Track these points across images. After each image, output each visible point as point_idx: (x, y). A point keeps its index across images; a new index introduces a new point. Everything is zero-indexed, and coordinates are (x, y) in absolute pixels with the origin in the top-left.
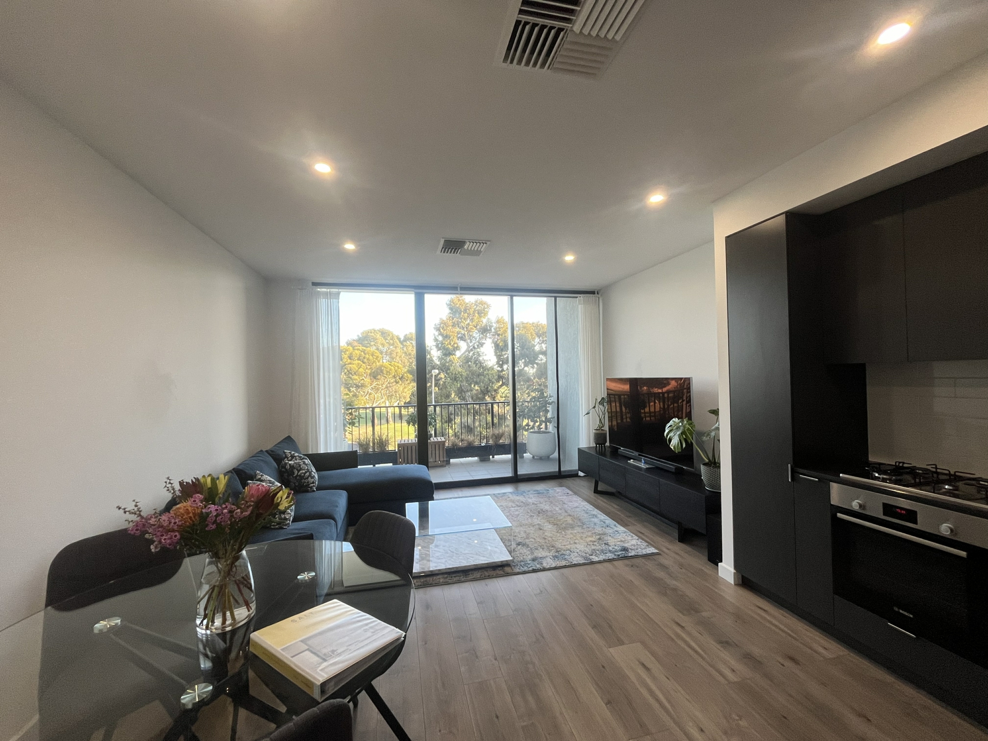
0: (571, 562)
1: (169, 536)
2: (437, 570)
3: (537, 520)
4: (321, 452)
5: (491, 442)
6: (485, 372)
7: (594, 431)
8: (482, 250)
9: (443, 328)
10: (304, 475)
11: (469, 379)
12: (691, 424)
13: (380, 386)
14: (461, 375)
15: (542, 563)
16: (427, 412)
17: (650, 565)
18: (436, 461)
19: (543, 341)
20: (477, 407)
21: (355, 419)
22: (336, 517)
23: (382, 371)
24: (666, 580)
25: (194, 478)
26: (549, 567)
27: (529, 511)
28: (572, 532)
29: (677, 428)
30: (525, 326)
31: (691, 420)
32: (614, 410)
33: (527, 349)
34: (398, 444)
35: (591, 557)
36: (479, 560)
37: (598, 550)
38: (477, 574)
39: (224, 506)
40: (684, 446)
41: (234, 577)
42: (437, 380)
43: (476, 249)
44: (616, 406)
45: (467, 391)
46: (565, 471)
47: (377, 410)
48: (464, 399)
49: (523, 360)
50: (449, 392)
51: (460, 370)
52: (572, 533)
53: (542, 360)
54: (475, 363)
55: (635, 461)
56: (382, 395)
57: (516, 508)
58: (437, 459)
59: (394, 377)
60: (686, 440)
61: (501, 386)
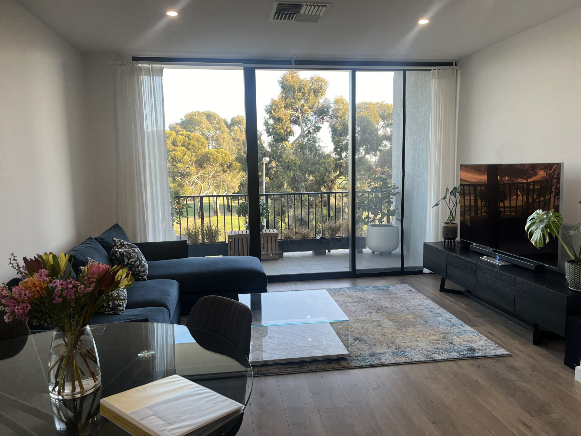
0: (412, 359)
1: (21, 306)
2: (270, 360)
3: (375, 317)
4: (150, 242)
5: (327, 235)
6: (321, 160)
7: (443, 225)
8: (321, 14)
9: (275, 110)
10: (135, 263)
11: (303, 168)
12: (558, 217)
13: (207, 175)
14: (295, 164)
15: (380, 359)
16: (259, 202)
17: (499, 366)
18: (268, 254)
19: (388, 124)
20: (312, 198)
21: (183, 208)
22: (168, 305)
23: (208, 159)
24: (515, 382)
25: (37, 255)
26: (388, 363)
27: (367, 307)
28: (415, 329)
29: (540, 221)
30: (367, 106)
31: (558, 212)
32: (467, 203)
33: (369, 134)
34: (229, 236)
35: (433, 355)
36: (314, 352)
37: (442, 349)
38: (313, 367)
39: (69, 281)
40: (547, 241)
41: (80, 350)
42: (268, 169)
43: (313, 14)
44: (470, 200)
45: (301, 181)
46: (408, 268)
47: (205, 200)
48: (298, 189)
49: (364, 147)
50: (282, 182)
51: (293, 158)
52: (413, 331)
53: (386, 146)
54: (310, 149)
55: (488, 257)
56: (208, 185)
57: (353, 304)
58: (270, 252)
59: (222, 165)
60: (550, 235)
61: (339, 176)
